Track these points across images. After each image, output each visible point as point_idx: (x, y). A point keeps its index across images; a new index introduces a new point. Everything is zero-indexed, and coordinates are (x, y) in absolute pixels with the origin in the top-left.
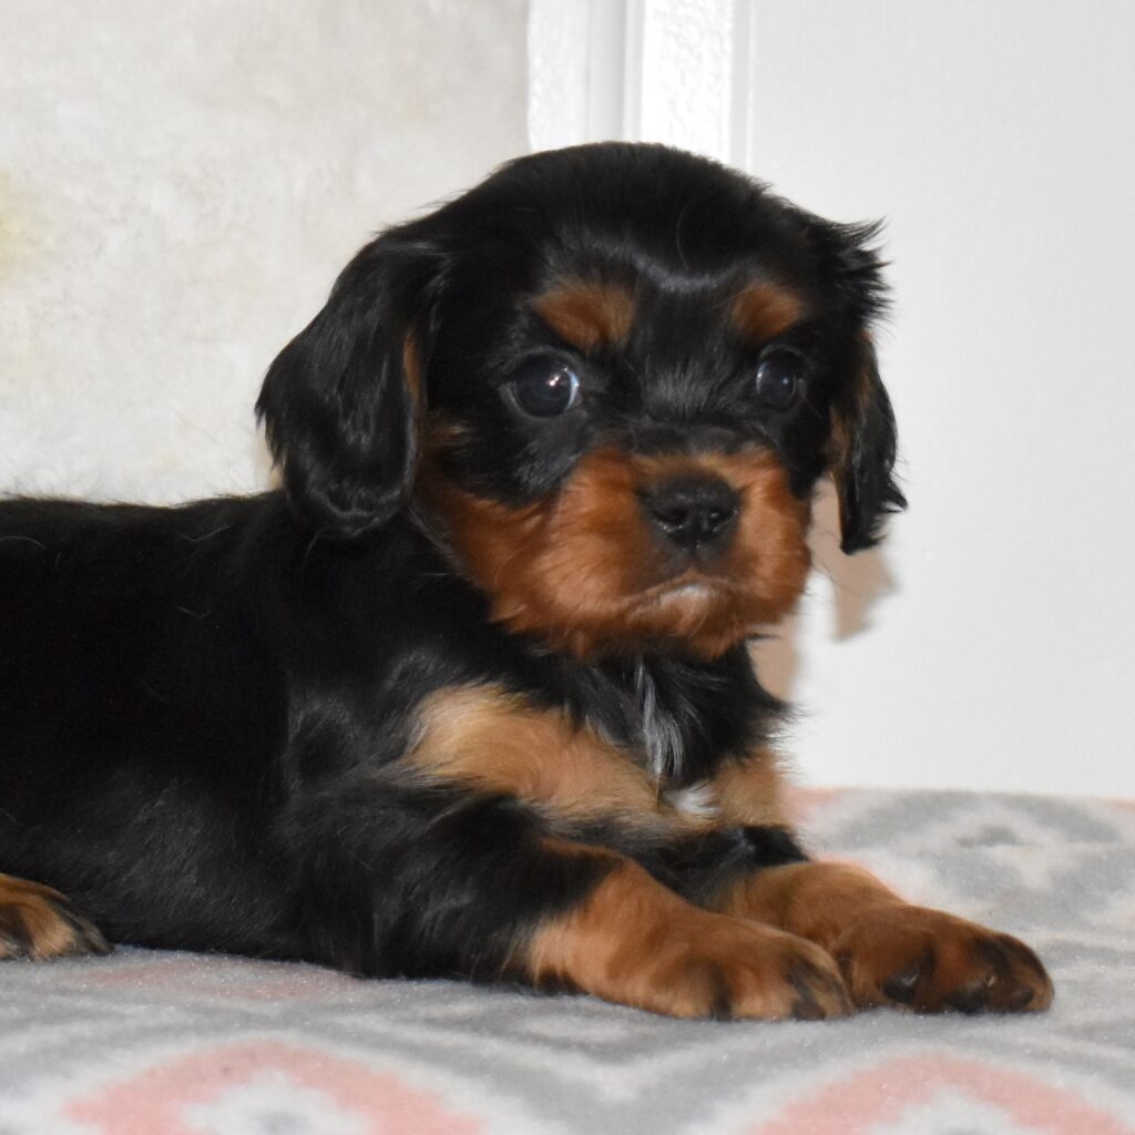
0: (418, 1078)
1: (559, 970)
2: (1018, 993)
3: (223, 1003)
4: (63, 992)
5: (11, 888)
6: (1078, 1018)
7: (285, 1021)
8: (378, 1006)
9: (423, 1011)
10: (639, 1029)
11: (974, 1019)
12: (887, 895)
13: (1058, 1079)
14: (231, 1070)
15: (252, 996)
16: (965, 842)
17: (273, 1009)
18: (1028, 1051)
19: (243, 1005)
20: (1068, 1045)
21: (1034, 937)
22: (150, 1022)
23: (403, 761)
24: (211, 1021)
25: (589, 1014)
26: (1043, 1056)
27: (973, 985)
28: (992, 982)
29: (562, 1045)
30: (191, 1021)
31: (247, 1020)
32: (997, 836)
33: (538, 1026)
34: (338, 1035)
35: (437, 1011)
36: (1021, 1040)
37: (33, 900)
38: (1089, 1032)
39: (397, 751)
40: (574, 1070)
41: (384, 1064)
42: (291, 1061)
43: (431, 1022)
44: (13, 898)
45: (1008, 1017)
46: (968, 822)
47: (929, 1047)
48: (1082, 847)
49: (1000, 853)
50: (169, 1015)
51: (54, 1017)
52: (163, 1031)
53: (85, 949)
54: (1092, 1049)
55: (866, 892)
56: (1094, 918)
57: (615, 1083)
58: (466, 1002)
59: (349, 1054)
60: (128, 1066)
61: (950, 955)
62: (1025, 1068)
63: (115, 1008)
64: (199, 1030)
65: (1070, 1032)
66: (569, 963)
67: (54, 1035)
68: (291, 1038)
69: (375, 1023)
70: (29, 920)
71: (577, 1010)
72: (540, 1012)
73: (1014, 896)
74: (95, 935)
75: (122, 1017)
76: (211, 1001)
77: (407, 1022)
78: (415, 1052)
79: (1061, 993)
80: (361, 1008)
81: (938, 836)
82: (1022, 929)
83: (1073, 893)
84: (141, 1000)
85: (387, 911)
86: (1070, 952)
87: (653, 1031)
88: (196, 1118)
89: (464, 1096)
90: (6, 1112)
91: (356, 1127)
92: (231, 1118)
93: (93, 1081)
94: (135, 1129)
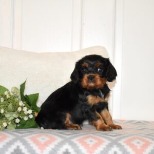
88: (85, 141)
89: (104, 139)
90: (73, 140)
91: (96, 141)
92: (88, 141)
93: (78, 138)
94: (81, 141)
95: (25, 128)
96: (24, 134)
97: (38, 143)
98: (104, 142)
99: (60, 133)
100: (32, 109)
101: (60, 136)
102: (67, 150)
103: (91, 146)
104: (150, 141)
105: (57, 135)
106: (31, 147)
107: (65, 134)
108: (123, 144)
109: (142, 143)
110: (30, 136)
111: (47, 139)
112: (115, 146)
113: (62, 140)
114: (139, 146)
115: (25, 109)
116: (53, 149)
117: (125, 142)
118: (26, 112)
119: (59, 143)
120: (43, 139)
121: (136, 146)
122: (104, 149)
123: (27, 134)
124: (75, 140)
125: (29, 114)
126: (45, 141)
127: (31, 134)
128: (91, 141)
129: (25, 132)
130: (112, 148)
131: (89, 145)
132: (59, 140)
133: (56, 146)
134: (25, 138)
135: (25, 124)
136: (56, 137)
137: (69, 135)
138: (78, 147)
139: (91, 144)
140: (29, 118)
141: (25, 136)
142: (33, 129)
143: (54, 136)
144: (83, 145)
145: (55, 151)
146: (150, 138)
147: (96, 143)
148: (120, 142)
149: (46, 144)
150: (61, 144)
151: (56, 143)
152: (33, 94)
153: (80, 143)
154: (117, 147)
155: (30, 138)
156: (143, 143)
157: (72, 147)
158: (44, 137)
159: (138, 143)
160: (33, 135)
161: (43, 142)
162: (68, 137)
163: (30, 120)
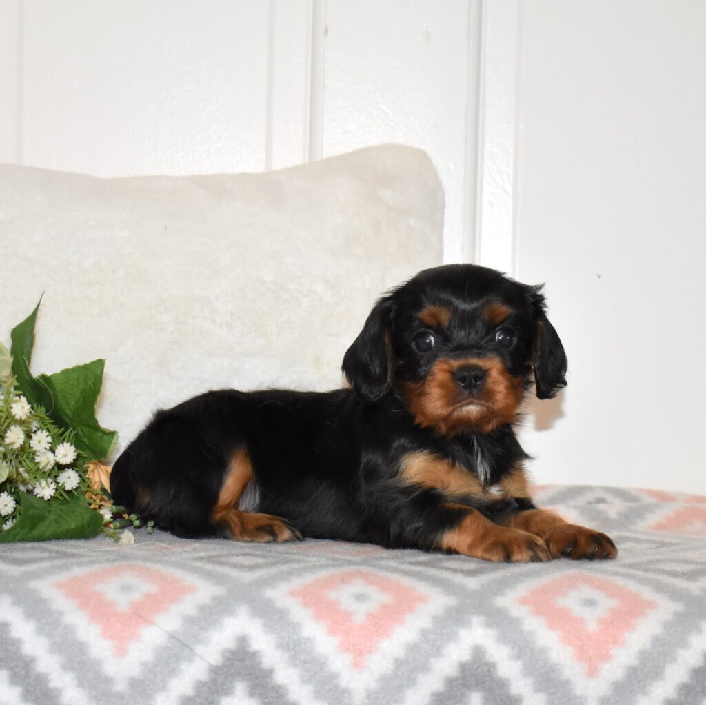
2: (606, 553)
3: (342, 557)
4: (288, 553)
6: (627, 561)
7: (362, 563)
8: (393, 558)
9: (408, 560)
12: (561, 520)
14: (344, 580)
15: (351, 555)
16: (590, 503)
17: (358, 559)
18: (610, 572)
19: (347, 558)
20: (624, 570)
22: (317, 563)
23: (398, 477)
24: (337, 563)
26: (615, 574)
27: (590, 551)
28: (596, 549)
30: (331, 563)
31: (350, 563)
32: (600, 500)
35: (413, 559)
37: (277, 523)
38: (631, 566)
39: (396, 474)
42: (364, 576)
43: (411, 563)
46: (590, 496)
49: (601, 506)
50: (323, 561)
51: (285, 562)
52: (322, 566)
53: (295, 539)
54: (632, 572)
56: (632, 527)
57: (472, 583)
60: (309, 578)
61: (582, 540)
62: (610, 578)
63: (305, 558)
64: (333, 566)
65: (624, 566)
66: (455, 545)
67: (286, 567)
68: (364, 569)
69: (393, 563)
73: (606, 521)
74: (299, 534)
75: (308, 561)
76: (337, 556)
77: (403, 563)
80: (388, 558)
81: (581, 501)
83: (626, 519)
84: (314, 556)
85: (395, 529)
86: (624, 539)
88: (332, 595)
89: (422, 588)
90: (269, 593)
91: (386, 598)
92: (344, 596)
93: (298, 583)
95: (41, 539)
96: (34, 567)
97: (99, 610)
98: (423, 599)
99: (210, 560)
100: (78, 444)
101: (209, 575)
102: (242, 641)
103: (359, 618)
104: (647, 594)
105: (196, 571)
106: (70, 630)
107: (235, 566)
108: (517, 611)
109: (606, 604)
110: (64, 577)
111: (144, 588)
112: (476, 620)
113: (219, 591)
114: (591, 620)
115: (41, 440)
116: (172, 636)
117: (524, 601)
118: (46, 460)
119: (202, 608)
120: (127, 589)
121: (581, 620)
122: (424, 633)
123: (46, 564)
124: (279, 595)
125: (60, 467)
126: (136, 596)
127: (66, 568)
128: (360, 597)
129: (37, 555)
130: (463, 632)
131: (348, 616)
132: (204, 591)
133: (189, 621)
134: (35, 584)
135: (42, 518)
136: (189, 579)
137: (252, 568)
138: (295, 627)
139: (360, 613)
140: (60, 490)
141: (37, 576)
142: (81, 543)
143: (178, 574)
144: (318, 616)
145: (184, 645)
146: (643, 581)
147: (384, 607)
148: (502, 602)
149: (142, 613)
150: (210, 615)
151: (188, 606)
152: (78, 369)
153: (306, 604)
154: (488, 625)
155: (59, 585)
156: (614, 603)
157: (268, 628)
158: (130, 578)
159: (590, 603)
160: (78, 572)
161: (123, 603)
162: (247, 577)
163: (64, 497)
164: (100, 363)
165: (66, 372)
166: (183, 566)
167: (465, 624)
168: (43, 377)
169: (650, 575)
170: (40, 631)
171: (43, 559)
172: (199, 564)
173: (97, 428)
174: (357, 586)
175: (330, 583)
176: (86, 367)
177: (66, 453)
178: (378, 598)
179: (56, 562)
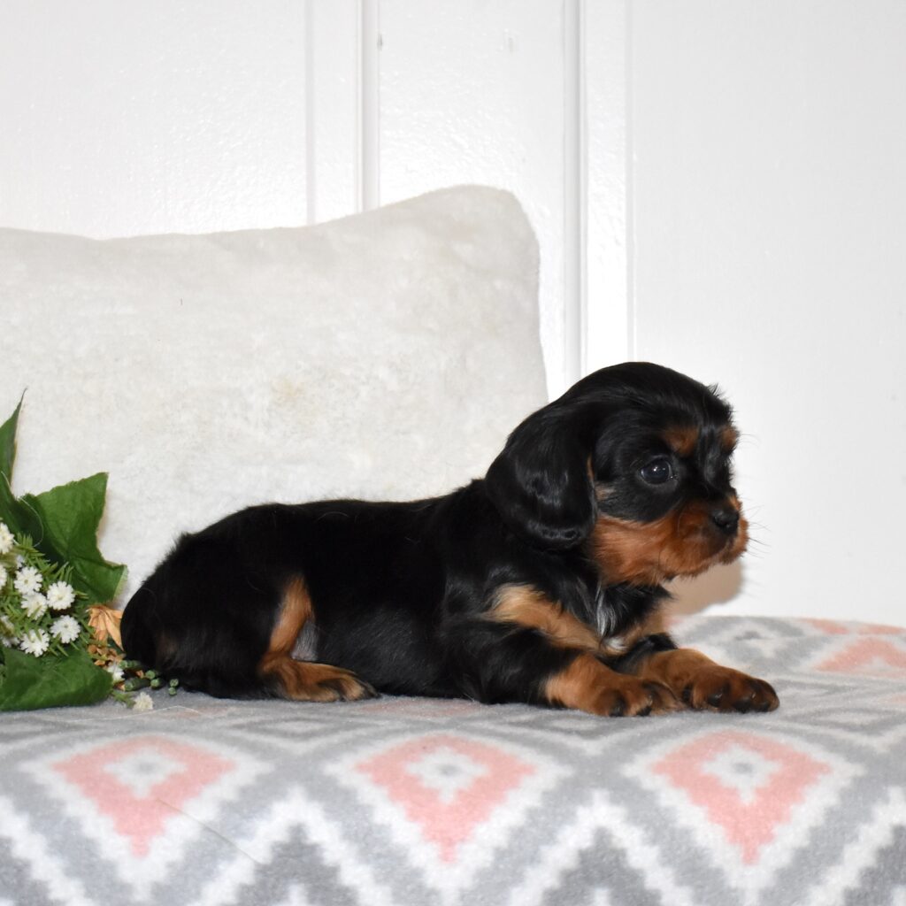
0: (508, 748)
1: (557, 698)
2: (764, 704)
3: (421, 718)
4: (353, 716)
5: (336, 672)
6: (790, 713)
7: (448, 726)
8: (489, 718)
9: (508, 719)
10: (601, 724)
11: (745, 715)
12: (710, 662)
13: (783, 739)
14: (426, 748)
15: (434, 715)
16: (738, 639)
17: (443, 720)
18: (769, 728)
19: (429, 719)
20: (785, 725)
21: (769, 678)
22: (390, 728)
23: (489, 612)
24: (416, 727)
25: (580, 718)
26: (775, 729)
27: (746, 698)
28: (753, 696)
29: (568, 732)
30: (408, 726)
31: (433, 726)
32: (751, 635)
33: (557, 724)
34: (473, 731)
35: (514, 719)
36: (766, 723)
37: (345, 676)
38: (795, 719)
39: (488, 607)
40: (573, 742)
41: (492, 742)
42: (452, 743)
43: (511, 724)
44: (334, 676)
45: (759, 714)
46: (739, 630)
47: (727, 727)
48: (789, 639)
49: (753, 643)
50: (398, 725)
51: (349, 727)
52: (397, 732)
53: (368, 696)
54: (797, 726)
55: (701, 660)
56: (794, 669)
57: (592, 748)
58: (526, 714)
59: (476, 739)
60: (382, 748)
61: (736, 686)
62: (769, 736)
63: (376, 722)
64: (412, 731)
65: (787, 718)
66: (561, 695)
67: (349, 735)
68: (451, 733)
69: (487, 725)
70: (344, 685)
71: (574, 717)
72: (559, 718)
73: (760, 662)
74: (372, 690)
75: (378, 726)
76: (417, 718)
77: (501, 724)
78: (504, 736)
79: (782, 702)
80: (482, 719)
81: (726, 636)
82: (763, 675)
83: (785, 658)
84: (387, 718)
85: (487, 675)
86: (785, 684)
87: (606, 724)
88: (412, 769)
89: (527, 756)
90: (330, 769)
91: (481, 770)
92: (427, 769)
93: (366, 754)
94: (386, 774)
95: (32, 707)
96: (24, 744)
97: (111, 797)
98: (529, 770)
99: (251, 727)
100: (76, 582)
101: (252, 748)
102: (298, 831)
103: (448, 797)
104: (817, 754)
105: (234, 742)
106: (74, 824)
107: (285, 735)
108: (651, 782)
109: (766, 769)
110: (62, 756)
111: (168, 766)
112: (599, 796)
113: (265, 767)
114: (747, 791)
115: (28, 580)
116: (207, 829)
117: (659, 769)
118: (35, 605)
119: (244, 791)
120: (146, 768)
121: (733, 792)
122: (532, 814)
123: (39, 740)
124: (344, 770)
125: (54, 614)
126: (159, 778)
127: (66, 744)
128: (447, 771)
129: (28, 728)
130: (582, 812)
131: (433, 794)
132: (246, 769)
133: (228, 807)
134: (26, 767)
135: (34, 680)
136: (226, 753)
137: (307, 736)
138: (365, 811)
139: (448, 790)
140: (55, 643)
141: (28, 755)
142: (84, 711)
143: (211, 747)
144: (395, 796)
145: (223, 840)
146: (812, 738)
147: (479, 781)
149: (166, 800)
150: (255, 799)
151: (225, 789)
153: (378, 782)
154: (614, 801)
156: (774, 767)
157: (331, 813)
158: (148, 755)
159: (744, 768)
160: (82, 748)
161: (141, 786)
162: (301, 748)
163: (61, 652)
164: (102, 478)
165: (58, 491)
166: (218, 737)
167: (584, 800)
168: (29, 497)
169: (821, 730)
170: (35, 826)
171: (36, 734)
172: (238, 733)
173: (99, 561)
174: (444, 756)
175: (409, 753)
176: (84, 483)
177: (62, 595)
178: (471, 770)
179: (54, 737)
